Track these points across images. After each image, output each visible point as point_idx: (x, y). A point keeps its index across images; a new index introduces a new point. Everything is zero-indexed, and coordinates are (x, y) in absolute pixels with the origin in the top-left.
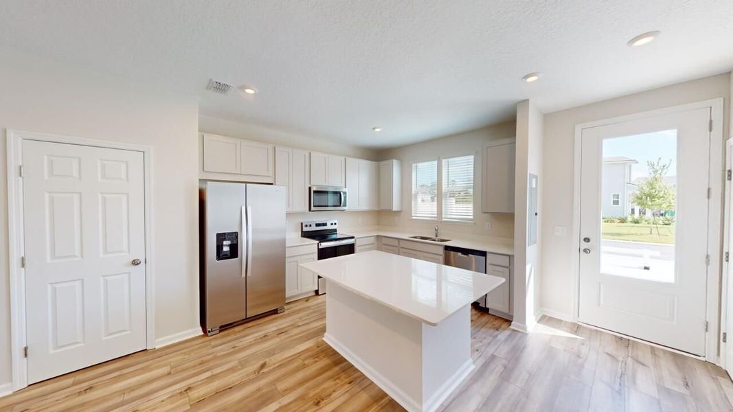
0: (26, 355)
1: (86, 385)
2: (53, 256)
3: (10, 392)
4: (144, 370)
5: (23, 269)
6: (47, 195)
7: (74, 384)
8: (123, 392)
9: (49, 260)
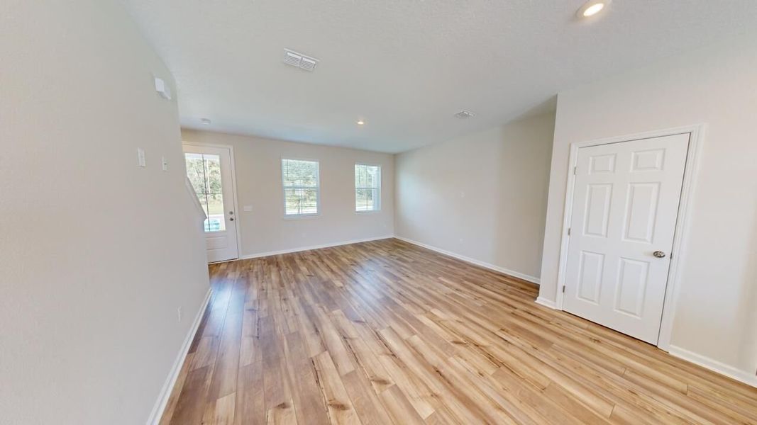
0: (564, 291)
1: (597, 337)
2: (587, 232)
3: (554, 308)
4: (650, 364)
5: (568, 237)
6: (588, 187)
7: (587, 329)
8: (625, 366)
9: (583, 234)
